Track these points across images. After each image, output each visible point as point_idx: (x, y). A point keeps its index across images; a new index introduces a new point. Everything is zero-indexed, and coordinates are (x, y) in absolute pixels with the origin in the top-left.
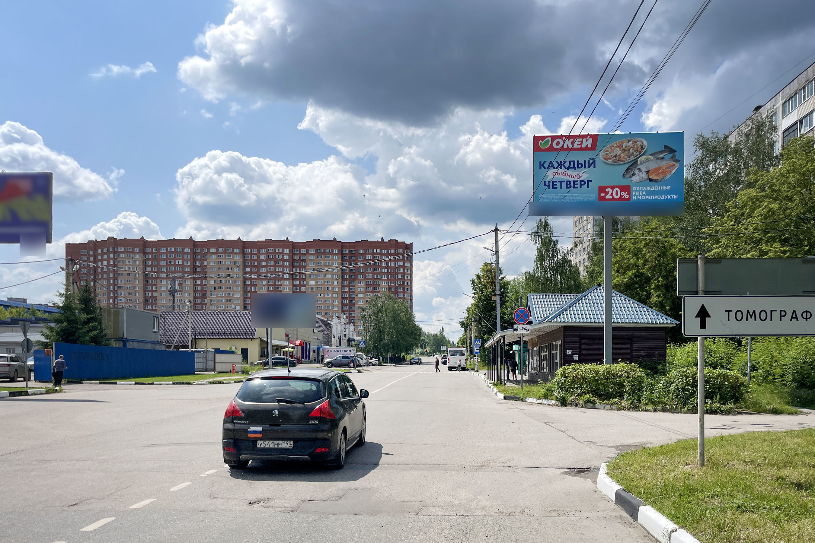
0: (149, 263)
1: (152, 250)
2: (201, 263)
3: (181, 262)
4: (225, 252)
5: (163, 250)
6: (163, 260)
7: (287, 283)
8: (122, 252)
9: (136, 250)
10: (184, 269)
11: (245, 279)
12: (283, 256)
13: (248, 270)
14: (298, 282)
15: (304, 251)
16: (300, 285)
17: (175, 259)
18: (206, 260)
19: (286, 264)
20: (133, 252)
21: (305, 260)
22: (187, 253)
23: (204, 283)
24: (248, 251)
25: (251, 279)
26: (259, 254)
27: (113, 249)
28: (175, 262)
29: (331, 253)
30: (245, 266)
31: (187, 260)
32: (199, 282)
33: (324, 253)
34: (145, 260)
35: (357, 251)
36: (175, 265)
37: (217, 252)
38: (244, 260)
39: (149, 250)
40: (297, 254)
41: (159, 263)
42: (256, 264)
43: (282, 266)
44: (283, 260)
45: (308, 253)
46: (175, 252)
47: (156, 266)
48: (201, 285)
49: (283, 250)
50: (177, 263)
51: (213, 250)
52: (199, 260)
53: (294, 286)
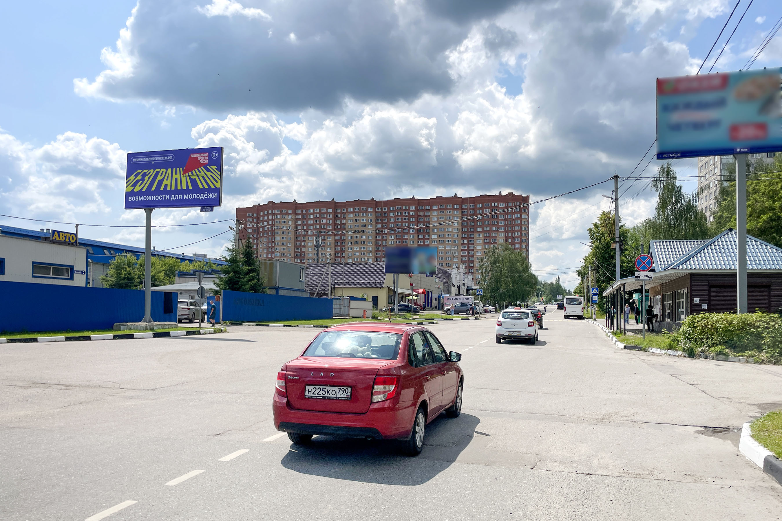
0: (300, 222)
1: (302, 211)
2: (341, 221)
3: (325, 221)
4: (361, 211)
5: (311, 211)
6: (311, 219)
7: (412, 237)
8: (278, 214)
9: (290, 212)
10: (327, 227)
11: (377, 235)
12: (409, 213)
13: (379, 226)
14: (422, 236)
15: (428, 207)
16: (424, 239)
17: (320, 218)
18: (345, 218)
19: (412, 220)
20: (287, 213)
21: (429, 216)
22: (330, 213)
23: (343, 239)
24: (380, 209)
25: (382, 234)
26: (388, 212)
27: (272, 212)
28: (320, 221)
29: (452, 209)
30: (377, 223)
31: (330, 219)
32: (339, 238)
33: (446, 209)
34: (297, 220)
35: (476, 206)
36: (320, 224)
37: (354, 211)
38: (377, 218)
39: (299, 211)
40: (422, 211)
41: (307, 222)
42: (386, 221)
43: (408, 222)
44: (409, 216)
45: (431, 209)
46: (320, 212)
47: (305, 225)
48: (341, 240)
49: (409, 208)
50: (322, 222)
51: (351, 210)
52: (339, 219)
53: (419, 239)
